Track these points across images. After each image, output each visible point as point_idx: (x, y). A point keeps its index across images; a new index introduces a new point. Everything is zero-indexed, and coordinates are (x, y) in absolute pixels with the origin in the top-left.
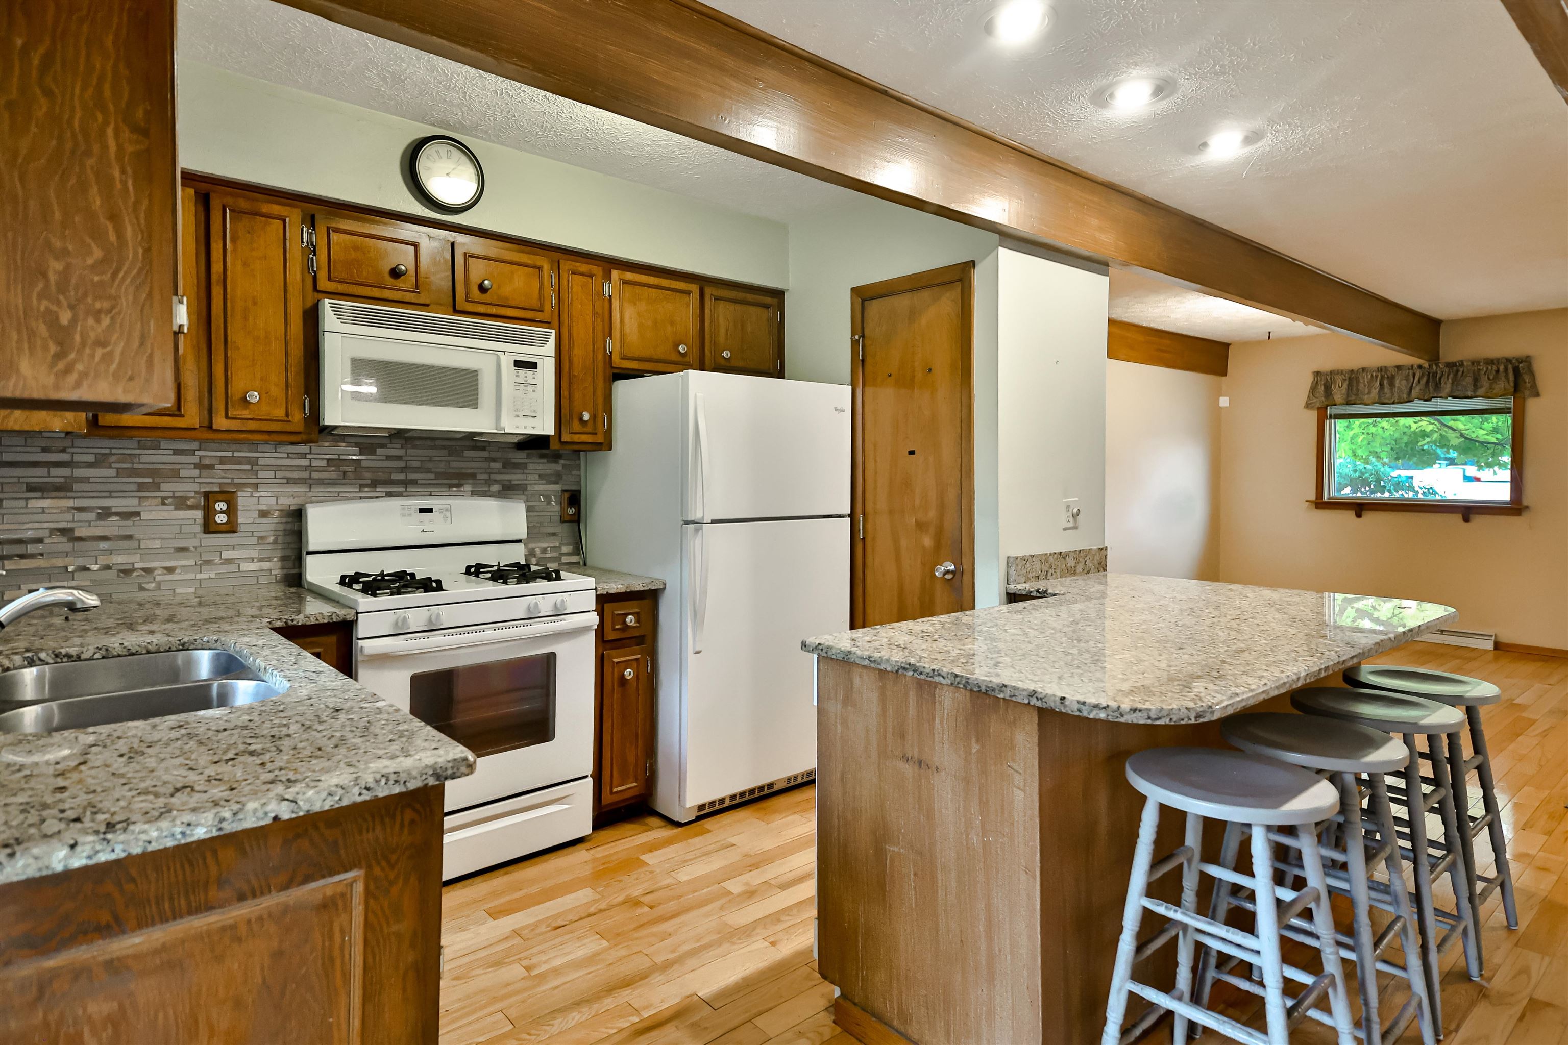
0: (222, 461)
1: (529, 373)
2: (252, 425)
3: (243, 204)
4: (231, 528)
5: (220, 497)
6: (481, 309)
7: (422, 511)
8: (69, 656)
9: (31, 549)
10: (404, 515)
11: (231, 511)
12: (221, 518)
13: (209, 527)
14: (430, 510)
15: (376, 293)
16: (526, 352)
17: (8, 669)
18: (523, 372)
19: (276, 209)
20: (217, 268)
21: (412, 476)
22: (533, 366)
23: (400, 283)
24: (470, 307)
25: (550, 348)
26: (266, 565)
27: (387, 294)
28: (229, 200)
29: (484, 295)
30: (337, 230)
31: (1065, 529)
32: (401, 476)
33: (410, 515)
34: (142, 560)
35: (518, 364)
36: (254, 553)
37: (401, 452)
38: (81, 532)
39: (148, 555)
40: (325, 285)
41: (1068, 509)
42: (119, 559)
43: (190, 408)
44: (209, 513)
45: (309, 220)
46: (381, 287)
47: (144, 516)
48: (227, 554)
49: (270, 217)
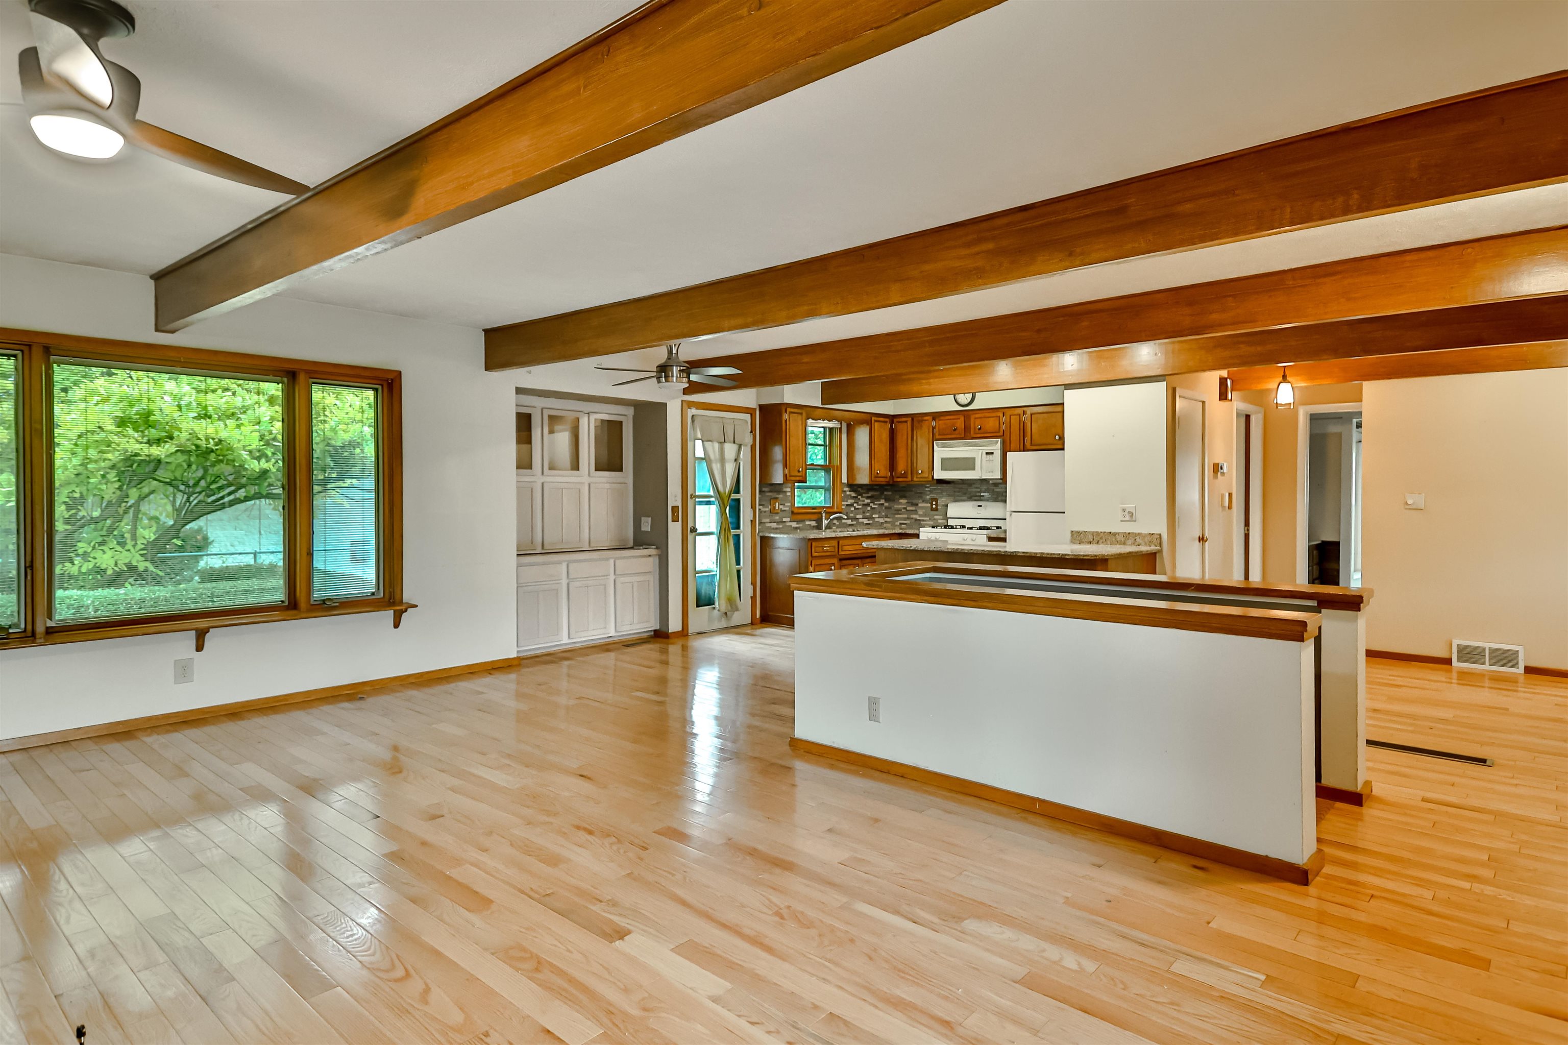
0: (935, 489)
1: (991, 456)
2: (924, 481)
3: (920, 419)
4: (936, 509)
5: (933, 500)
6: (979, 436)
7: (979, 506)
9: (900, 512)
10: (974, 508)
11: (936, 505)
12: (934, 506)
13: (932, 509)
14: (981, 506)
15: (949, 437)
16: (992, 448)
18: (988, 456)
19: (927, 418)
20: (915, 438)
21: (982, 494)
22: (993, 453)
23: (957, 432)
24: (975, 436)
25: (999, 445)
26: (943, 521)
27: (953, 436)
28: (918, 419)
29: (980, 431)
30: (940, 420)
31: (1121, 521)
35: (987, 453)
36: (942, 518)
37: (979, 486)
38: (908, 508)
39: (920, 516)
40: (938, 437)
41: (1124, 510)
42: (914, 516)
43: (909, 476)
44: (932, 505)
45: (934, 419)
46: (951, 434)
47: (920, 505)
48: (936, 517)
49: (925, 420)
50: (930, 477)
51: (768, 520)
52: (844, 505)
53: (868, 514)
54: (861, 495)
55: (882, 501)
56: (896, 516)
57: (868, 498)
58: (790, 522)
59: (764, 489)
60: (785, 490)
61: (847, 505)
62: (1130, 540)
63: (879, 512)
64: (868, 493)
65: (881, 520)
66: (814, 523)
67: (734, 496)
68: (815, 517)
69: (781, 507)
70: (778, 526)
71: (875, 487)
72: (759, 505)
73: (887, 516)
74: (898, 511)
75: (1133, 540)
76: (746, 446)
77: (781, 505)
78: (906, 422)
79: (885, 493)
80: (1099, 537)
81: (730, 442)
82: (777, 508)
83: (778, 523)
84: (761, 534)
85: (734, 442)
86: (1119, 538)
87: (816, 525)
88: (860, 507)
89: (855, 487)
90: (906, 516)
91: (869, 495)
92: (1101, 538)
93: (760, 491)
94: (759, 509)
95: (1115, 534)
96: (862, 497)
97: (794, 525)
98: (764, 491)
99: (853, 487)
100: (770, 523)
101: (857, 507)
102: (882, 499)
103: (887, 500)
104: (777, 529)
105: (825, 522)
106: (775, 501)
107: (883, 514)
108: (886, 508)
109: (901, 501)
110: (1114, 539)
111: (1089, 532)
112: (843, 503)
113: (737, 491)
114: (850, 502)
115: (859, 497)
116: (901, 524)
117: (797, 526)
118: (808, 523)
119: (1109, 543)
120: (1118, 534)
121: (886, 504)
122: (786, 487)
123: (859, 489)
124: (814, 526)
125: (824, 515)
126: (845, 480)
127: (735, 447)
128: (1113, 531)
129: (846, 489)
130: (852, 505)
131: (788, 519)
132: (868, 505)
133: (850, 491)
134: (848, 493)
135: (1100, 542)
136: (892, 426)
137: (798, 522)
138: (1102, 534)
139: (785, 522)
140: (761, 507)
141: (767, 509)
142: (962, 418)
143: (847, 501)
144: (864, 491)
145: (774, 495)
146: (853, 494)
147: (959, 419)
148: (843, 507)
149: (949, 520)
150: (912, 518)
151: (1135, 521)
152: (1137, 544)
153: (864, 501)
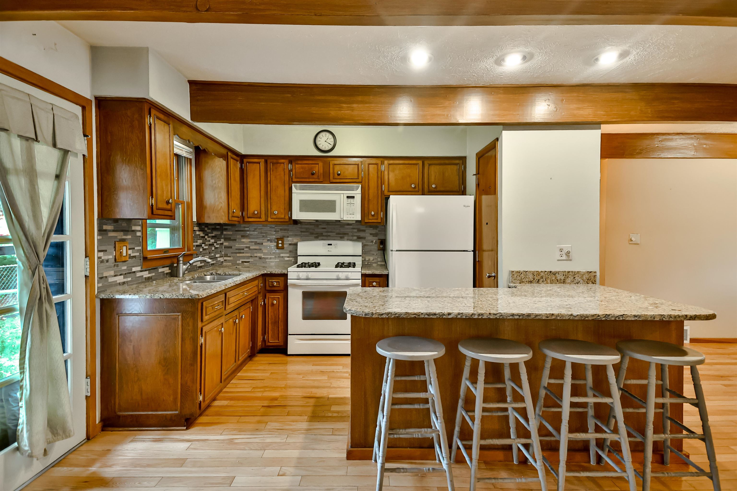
0: (281, 230)
1: (352, 200)
2: (277, 220)
3: (275, 161)
4: (282, 248)
5: (280, 239)
6: (338, 181)
7: (329, 245)
8: (218, 274)
9: (242, 251)
10: (323, 246)
11: (282, 243)
12: (280, 245)
13: (278, 247)
14: (331, 245)
15: (308, 180)
16: (350, 193)
17: (206, 275)
18: (349, 200)
19: (282, 161)
20: (269, 179)
21: (329, 234)
22: (353, 197)
23: (315, 176)
24: (334, 181)
25: (359, 191)
26: (291, 259)
27: (311, 180)
28: (272, 161)
29: (339, 176)
30: (297, 164)
31: (558, 260)
32: (326, 234)
33: (325, 246)
34: (264, 255)
35: (348, 197)
36: (288, 255)
38: (251, 248)
39: (265, 254)
40: (294, 180)
41: (561, 250)
42: (259, 255)
43: (263, 216)
44: (278, 243)
45: (291, 162)
46: (309, 178)
47: (264, 244)
48: (282, 255)
49: (281, 163)
50: (287, 217)
51: (112, 273)
52: (194, 246)
53: (212, 254)
54: (207, 235)
55: (222, 240)
56: (238, 255)
57: (213, 237)
58: (141, 271)
59: (105, 227)
60: (134, 228)
61: (197, 246)
62: (569, 279)
63: (220, 252)
64: (212, 233)
65: (221, 259)
66: (167, 270)
67: (55, 238)
68: (168, 262)
69: (130, 252)
70: (125, 280)
71: (217, 227)
72: (99, 251)
73: (226, 255)
74: (240, 250)
75: (572, 278)
76: (76, 155)
77: (130, 249)
78: (259, 163)
79: (225, 233)
80: (539, 277)
81: (46, 143)
82: (124, 254)
83: (125, 275)
84: (103, 296)
85: (54, 145)
86: (559, 277)
87: (170, 271)
88: (207, 247)
89: (203, 227)
90: (249, 255)
91: (213, 235)
92: (542, 277)
93: (101, 231)
94: (99, 258)
95: (555, 274)
96: (208, 237)
97: (146, 274)
98: (106, 230)
99: (201, 225)
100: (115, 276)
101: (205, 247)
102: (222, 238)
103: (227, 239)
104: (124, 283)
105: (183, 267)
106: (122, 244)
107: (223, 253)
108: (225, 247)
109: (243, 240)
110: (554, 278)
111: (530, 272)
112: (194, 244)
113: (60, 229)
114: (200, 242)
115: (206, 237)
116: (243, 262)
117: (150, 275)
118: (161, 270)
119: (549, 281)
120: (558, 273)
121: (226, 244)
122: (135, 225)
123: (206, 229)
124: (167, 274)
125: (181, 259)
126: (195, 219)
127: (56, 154)
128: (553, 270)
129: (196, 228)
130: (200, 246)
131: (139, 268)
132: (212, 245)
133: (199, 231)
134: (198, 233)
135: (541, 281)
136: (241, 166)
137: (150, 270)
138: (542, 274)
139: (134, 272)
140: (101, 254)
141: (111, 257)
142: (321, 164)
143: (197, 242)
144: (210, 231)
145: (120, 235)
146: (202, 235)
147: (318, 164)
148: (194, 248)
149: (299, 257)
150: (256, 257)
151: (571, 260)
152: (575, 282)
153: (209, 241)
